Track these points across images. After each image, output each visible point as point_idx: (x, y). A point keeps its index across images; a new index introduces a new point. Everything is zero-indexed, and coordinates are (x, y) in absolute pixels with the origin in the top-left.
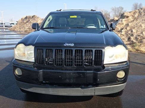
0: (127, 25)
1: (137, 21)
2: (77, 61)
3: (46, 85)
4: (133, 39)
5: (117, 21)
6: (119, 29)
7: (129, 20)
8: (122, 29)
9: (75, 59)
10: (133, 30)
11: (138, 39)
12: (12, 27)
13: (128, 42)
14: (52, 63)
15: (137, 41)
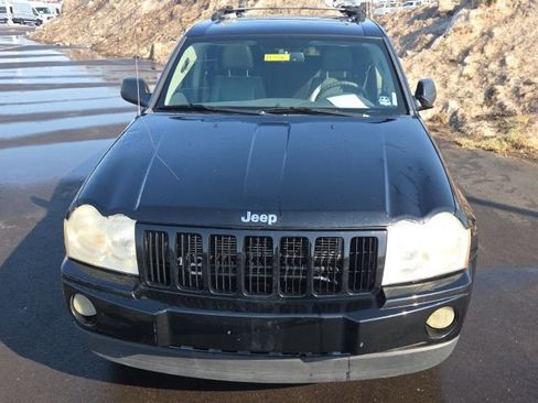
0: (488, 35)
1: (527, 20)
2: (287, 268)
3: (183, 348)
4: (506, 95)
5: (450, 14)
6: (456, 53)
7: (497, 16)
8: (466, 53)
9: (283, 259)
10: (507, 60)
11: (523, 95)
12: (41, 26)
13: (485, 107)
14: (200, 273)
15: (520, 104)
